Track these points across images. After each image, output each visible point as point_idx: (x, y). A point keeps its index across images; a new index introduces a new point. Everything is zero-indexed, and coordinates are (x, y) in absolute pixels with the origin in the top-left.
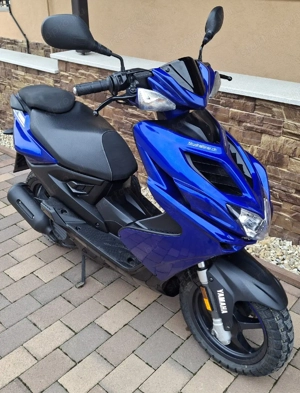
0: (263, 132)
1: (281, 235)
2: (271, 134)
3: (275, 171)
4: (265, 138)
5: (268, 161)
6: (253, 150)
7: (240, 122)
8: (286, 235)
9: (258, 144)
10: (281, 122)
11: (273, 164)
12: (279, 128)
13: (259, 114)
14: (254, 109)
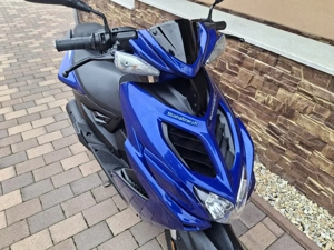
0: (280, 86)
1: (280, 174)
2: (287, 89)
3: (285, 122)
4: (281, 91)
5: (280, 111)
6: (269, 99)
7: (262, 73)
8: (285, 175)
9: (274, 95)
10: (298, 81)
11: (284, 115)
12: (295, 85)
13: (279, 69)
14: (276, 64)
